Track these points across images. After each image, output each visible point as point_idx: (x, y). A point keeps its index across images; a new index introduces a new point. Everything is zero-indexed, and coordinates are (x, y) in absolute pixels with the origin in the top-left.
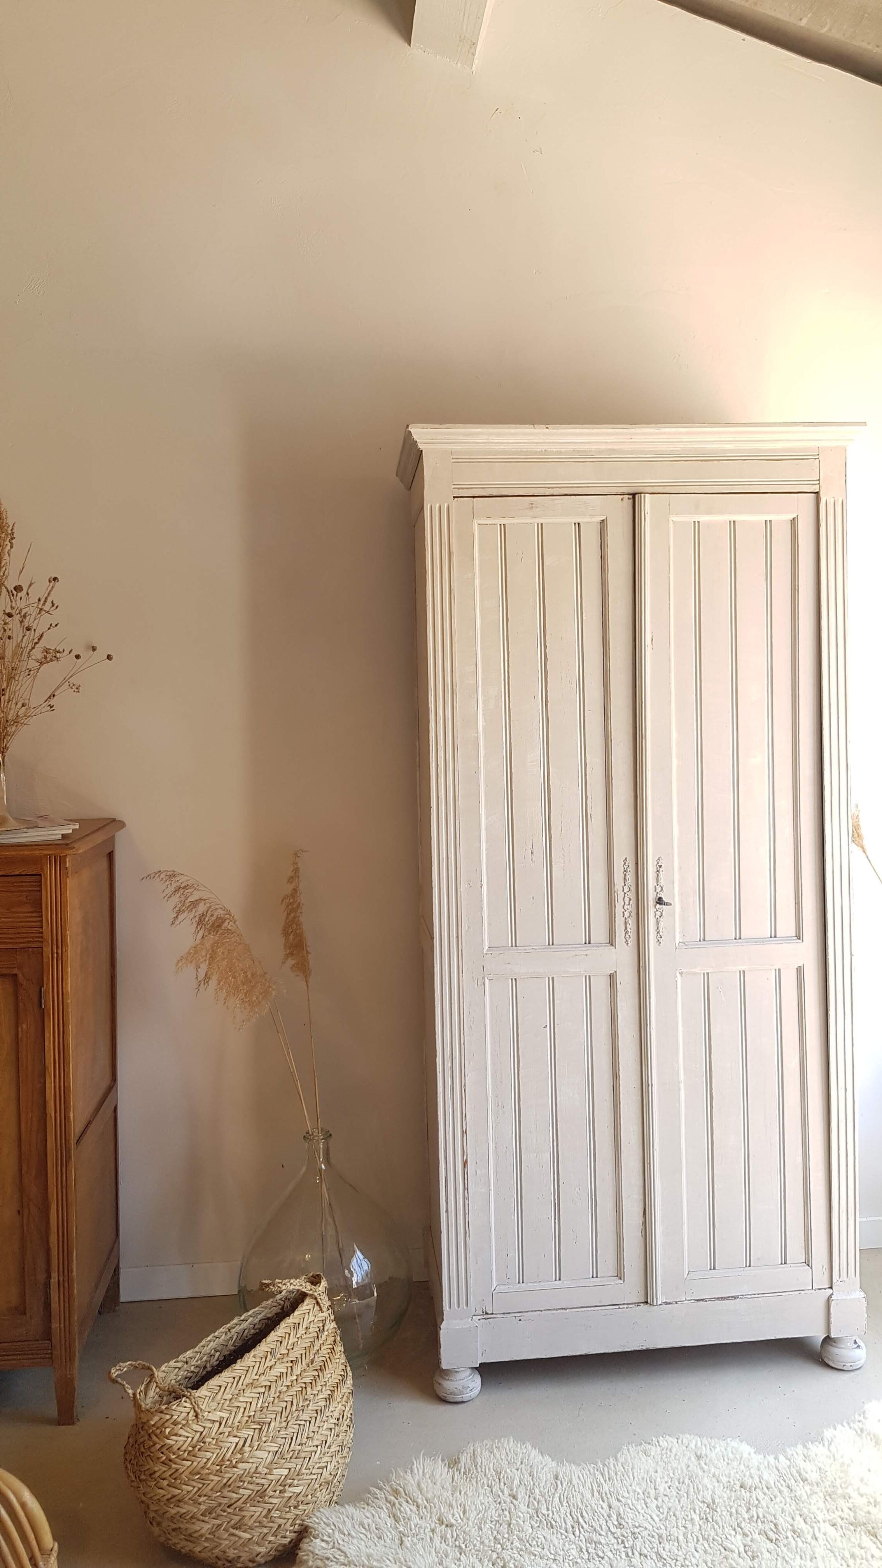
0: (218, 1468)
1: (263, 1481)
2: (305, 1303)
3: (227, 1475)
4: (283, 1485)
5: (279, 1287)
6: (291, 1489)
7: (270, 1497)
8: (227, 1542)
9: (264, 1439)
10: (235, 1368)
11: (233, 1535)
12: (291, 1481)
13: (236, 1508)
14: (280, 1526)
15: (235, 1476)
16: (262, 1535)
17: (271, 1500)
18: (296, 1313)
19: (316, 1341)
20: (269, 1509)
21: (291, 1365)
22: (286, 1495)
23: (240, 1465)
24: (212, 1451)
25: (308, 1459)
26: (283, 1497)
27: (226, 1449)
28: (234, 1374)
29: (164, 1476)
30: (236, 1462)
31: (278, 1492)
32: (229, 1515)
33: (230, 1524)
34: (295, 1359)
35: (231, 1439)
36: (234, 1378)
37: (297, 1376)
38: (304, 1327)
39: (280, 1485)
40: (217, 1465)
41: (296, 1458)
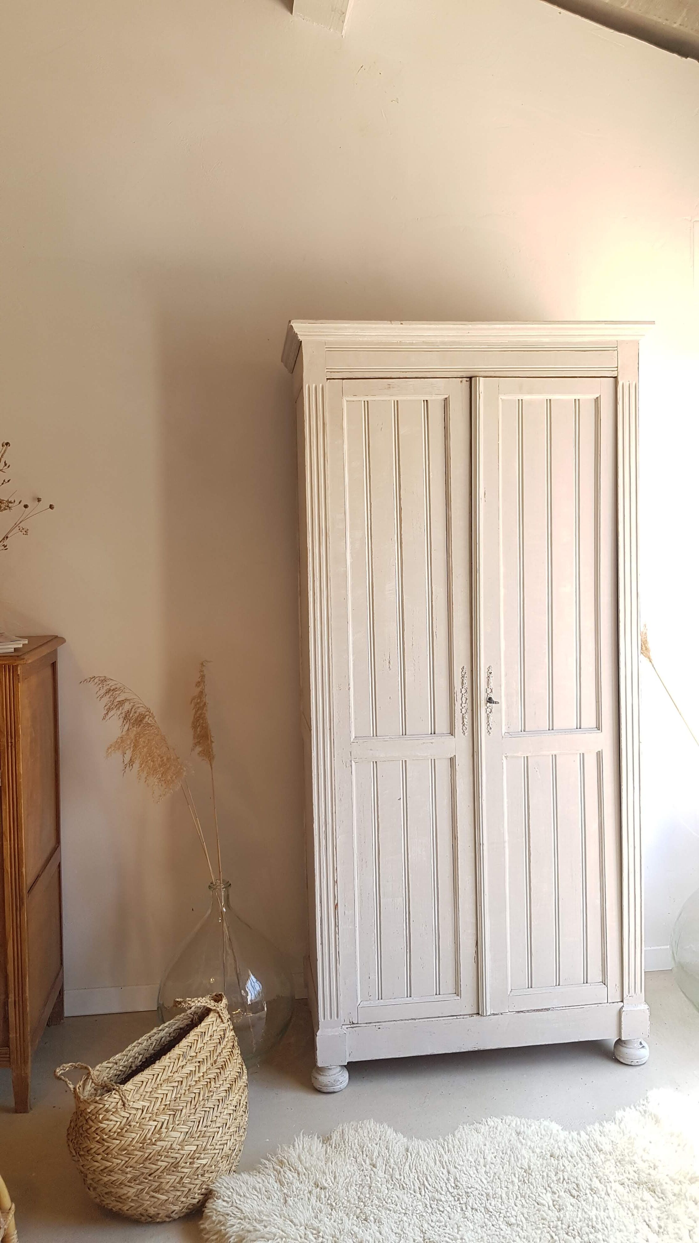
0: (141, 1145)
1: (177, 1155)
2: (210, 1016)
3: (148, 1151)
4: (193, 1158)
5: (189, 1004)
6: (199, 1161)
7: (183, 1167)
8: (149, 1203)
9: (177, 1123)
10: (155, 1067)
11: (153, 1197)
12: (199, 1155)
13: (155, 1176)
14: (190, 1190)
15: (155, 1151)
16: (176, 1196)
17: (183, 1170)
18: (203, 1024)
19: (219, 1046)
20: (182, 1177)
21: (199, 1064)
22: (195, 1166)
23: (158, 1143)
24: (137, 1132)
25: (212, 1137)
26: (192, 1168)
27: (147, 1131)
28: (153, 1072)
29: (98, 1152)
30: (155, 1141)
31: (189, 1163)
32: (150, 1182)
33: (150, 1189)
34: (202, 1060)
35: (151, 1123)
36: (154, 1075)
37: (203, 1073)
38: (209, 1035)
39: (190, 1158)
40: (140, 1143)
41: (203, 1137)
